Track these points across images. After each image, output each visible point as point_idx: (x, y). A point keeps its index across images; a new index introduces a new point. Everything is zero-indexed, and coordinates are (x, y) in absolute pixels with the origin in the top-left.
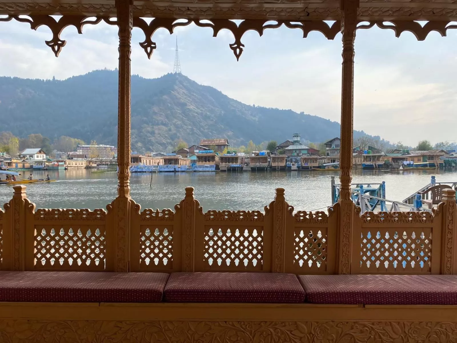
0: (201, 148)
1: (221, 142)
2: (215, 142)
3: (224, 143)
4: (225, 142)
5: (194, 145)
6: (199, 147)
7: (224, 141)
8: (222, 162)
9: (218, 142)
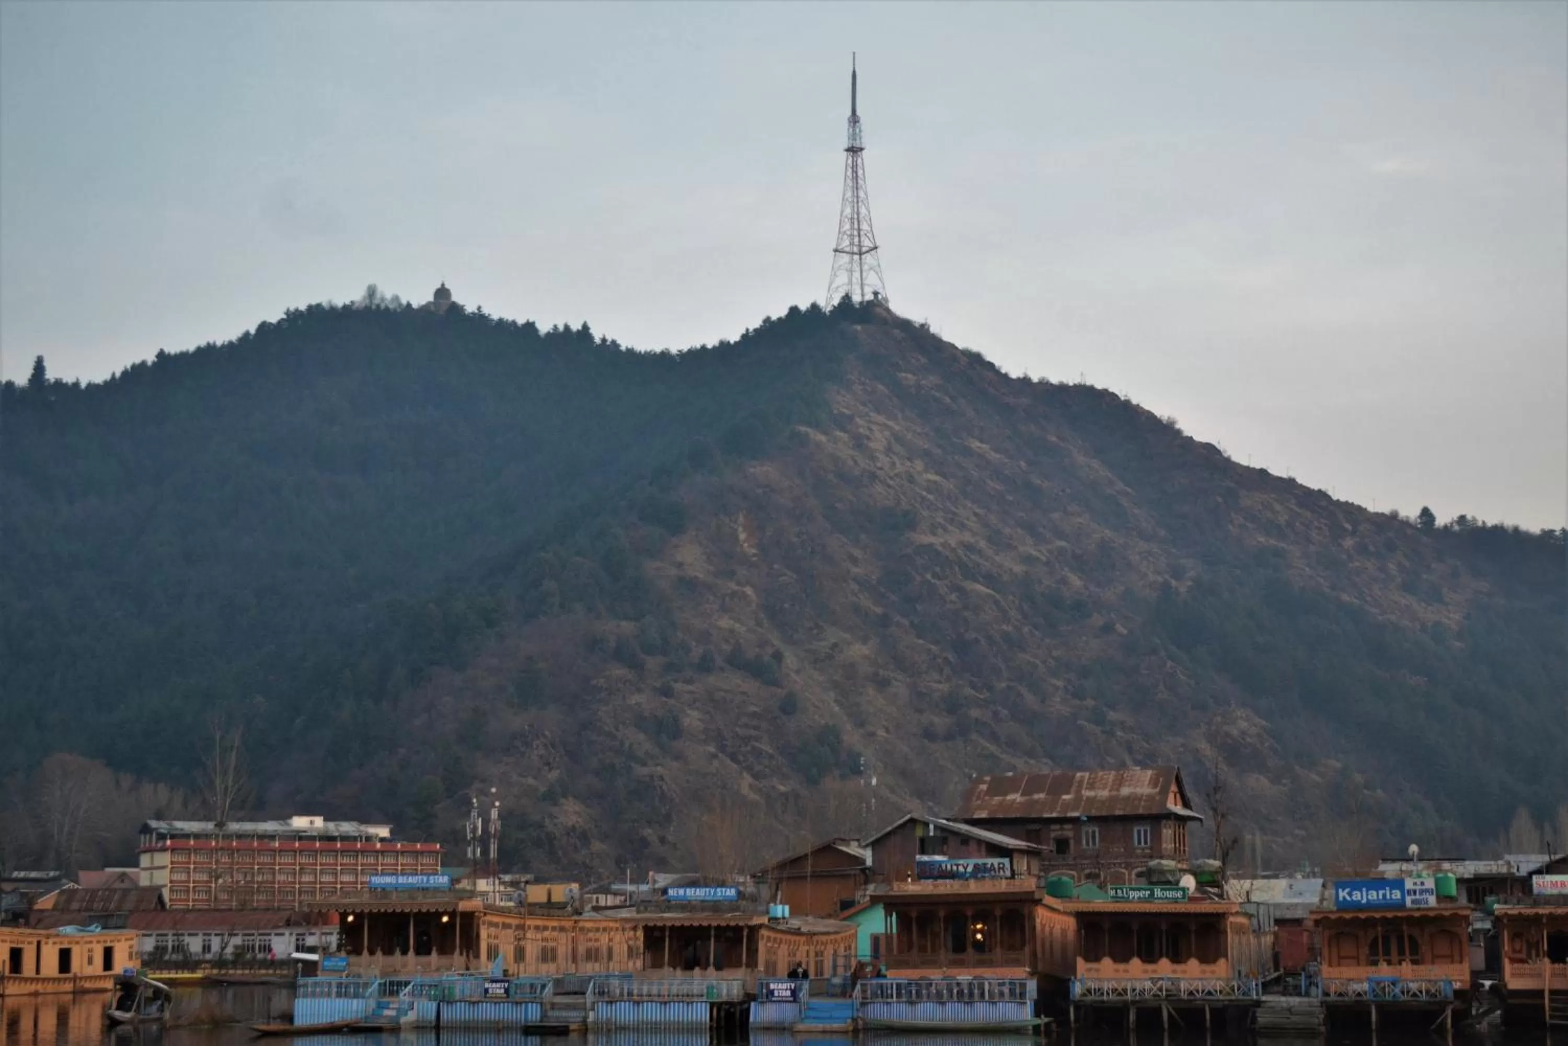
0: (965, 840)
1: (1125, 791)
2: (1078, 798)
3: (1150, 798)
4: (1164, 792)
5: (912, 821)
6: (956, 834)
7: (1154, 783)
8: (1093, 956)
9: (1104, 794)
